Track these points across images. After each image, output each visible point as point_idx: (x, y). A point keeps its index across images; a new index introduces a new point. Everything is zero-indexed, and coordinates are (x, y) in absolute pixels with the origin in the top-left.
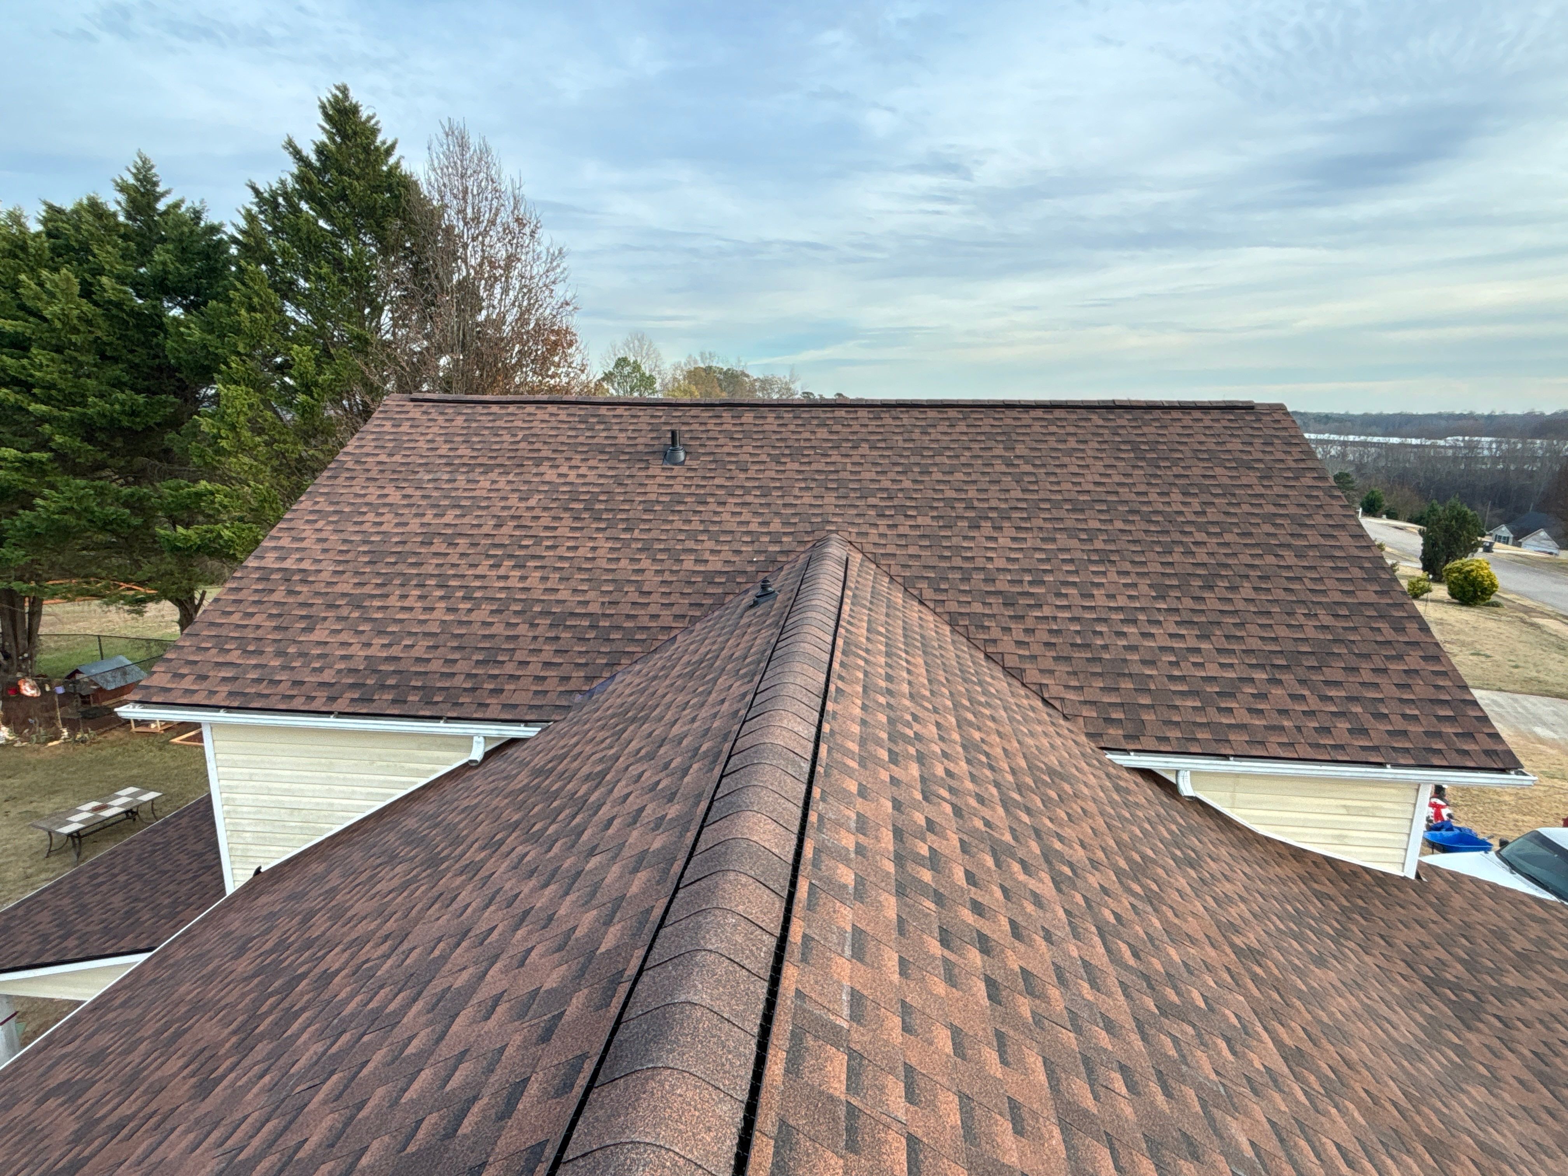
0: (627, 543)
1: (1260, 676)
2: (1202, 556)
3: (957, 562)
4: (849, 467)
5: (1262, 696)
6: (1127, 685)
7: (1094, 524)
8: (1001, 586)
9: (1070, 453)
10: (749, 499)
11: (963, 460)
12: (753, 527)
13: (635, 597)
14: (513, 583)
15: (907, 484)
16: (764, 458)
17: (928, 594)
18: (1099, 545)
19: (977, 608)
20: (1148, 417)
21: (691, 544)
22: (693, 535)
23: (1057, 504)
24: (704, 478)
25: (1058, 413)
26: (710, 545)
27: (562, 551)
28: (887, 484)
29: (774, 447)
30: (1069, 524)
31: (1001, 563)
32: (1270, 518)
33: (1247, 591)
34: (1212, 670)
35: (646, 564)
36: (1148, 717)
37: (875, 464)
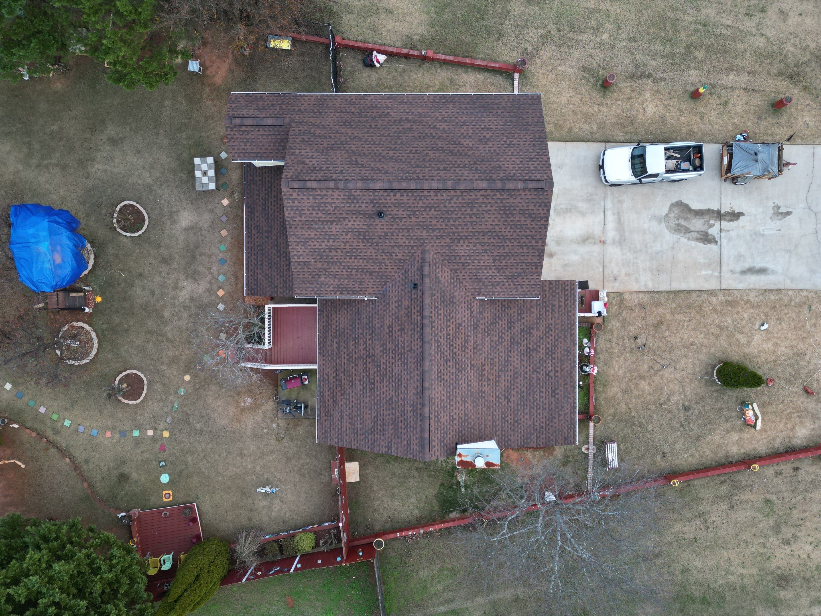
0: (378, 250)
1: (505, 281)
2: (507, 250)
3: (454, 254)
4: (429, 220)
5: (503, 285)
6: (481, 284)
7: (486, 240)
8: (462, 260)
9: (487, 211)
10: (404, 233)
11: (459, 216)
12: (407, 244)
13: (384, 267)
14: (357, 263)
15: (444, 226)
16: (405, 216)
17: (447, 264)
18: (485, 247)
19: (456, 267)
20: (513, 193)
21: (393, 250)
22: (393, 247)
23: (479, 233)
24: (391, 225)
26: (397, 250)
27: (364, 254)
28: (439, 226)
29: (408, 211)
30: (481, 240)
31: (463, 254)
32: (526, 236)
33: (512, 260)
34: (497, 280)
35: (384, 257)
36: (482, 290)
37: (436, 218)
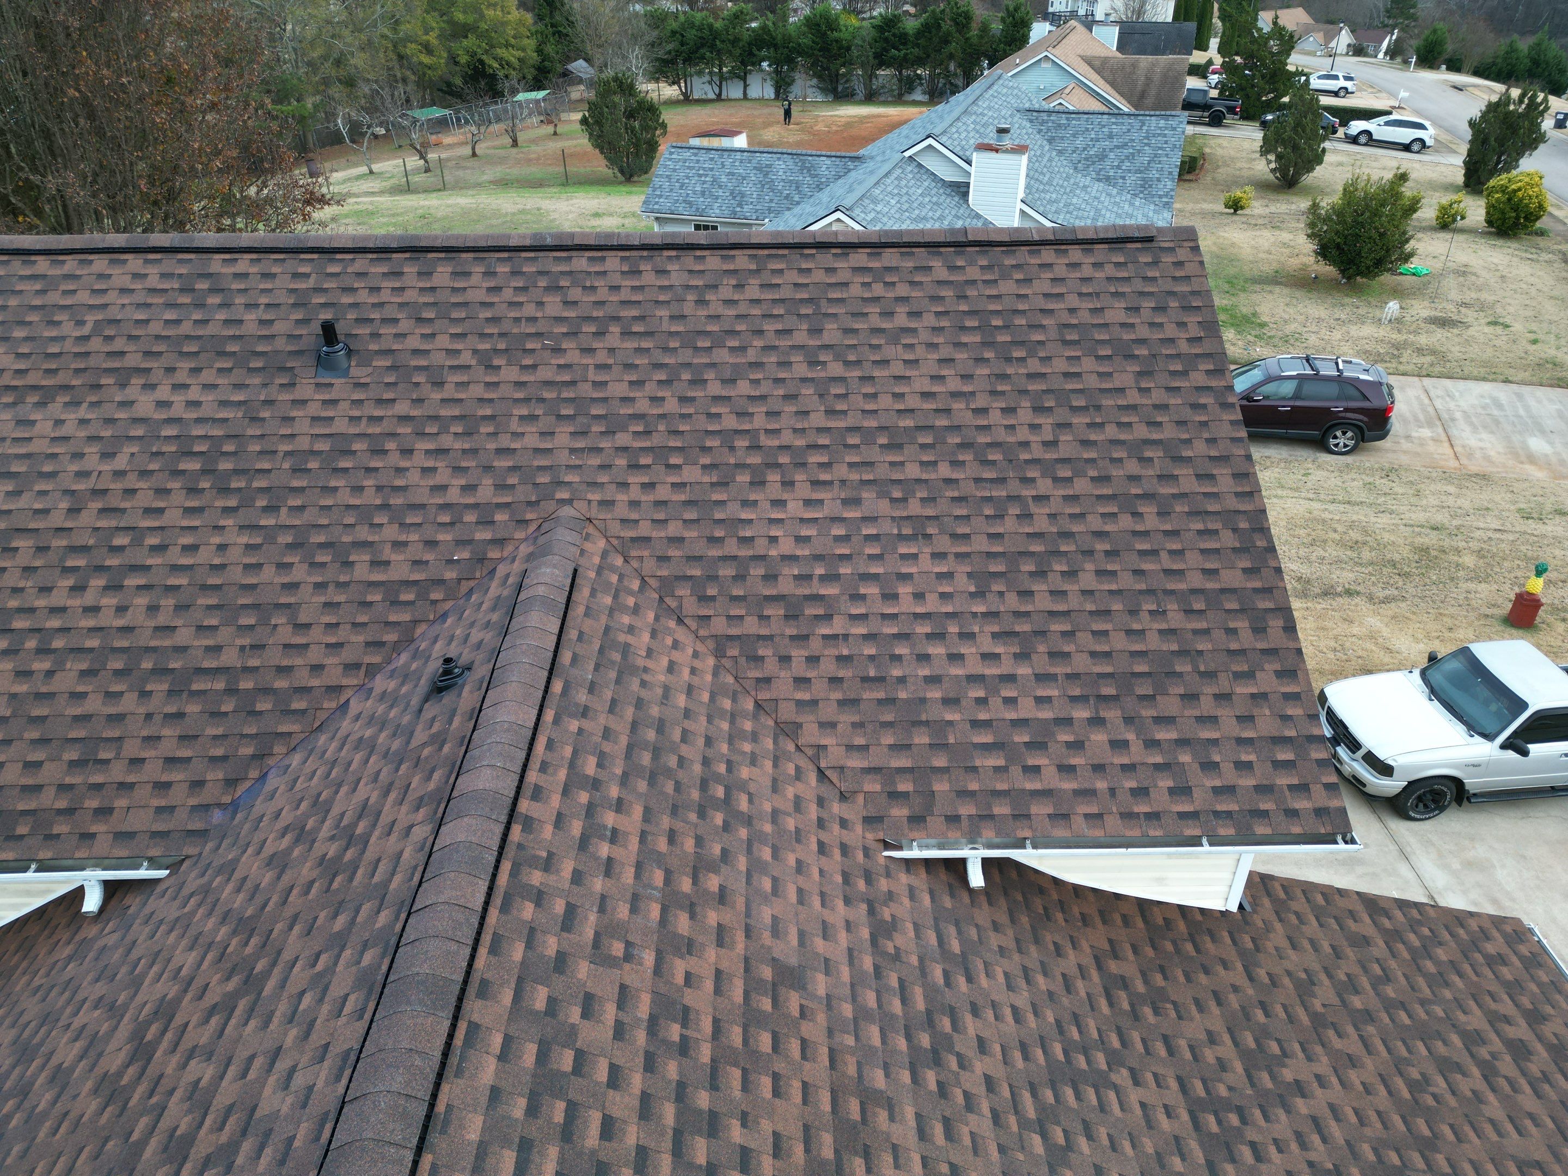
0: (270, 534)
1: (1081, 713)
2: (1041, 524)
3: (731, 548)
4: (592, 375)
5: (1077, 746)
6: (921, 738)
7: (913, 471)
8: (785, 586)
9: (896, 336)
10: (447, 441)
11: (751, 355)
12: (453, 496)
13: (286, 634)
14: (108, 619)
15: (671, 406)
16: (466, 358)
17: (691, 607)
18: (914, 508)
19: (751, 626)
20: (1009, 261)
21: (363, 533)
22: (365, 514)
23: (868, 436)
24: (380, 402)
25: (890, 258)
26: (391, 532)
27: (175, 556)
28: (643, 406)
29: (482, 336)
30: (882, 472)
31: (787, 546)
32: (1137, 449)
33: (1087, 580)
35: (299, 573)
37: (629, 367)
